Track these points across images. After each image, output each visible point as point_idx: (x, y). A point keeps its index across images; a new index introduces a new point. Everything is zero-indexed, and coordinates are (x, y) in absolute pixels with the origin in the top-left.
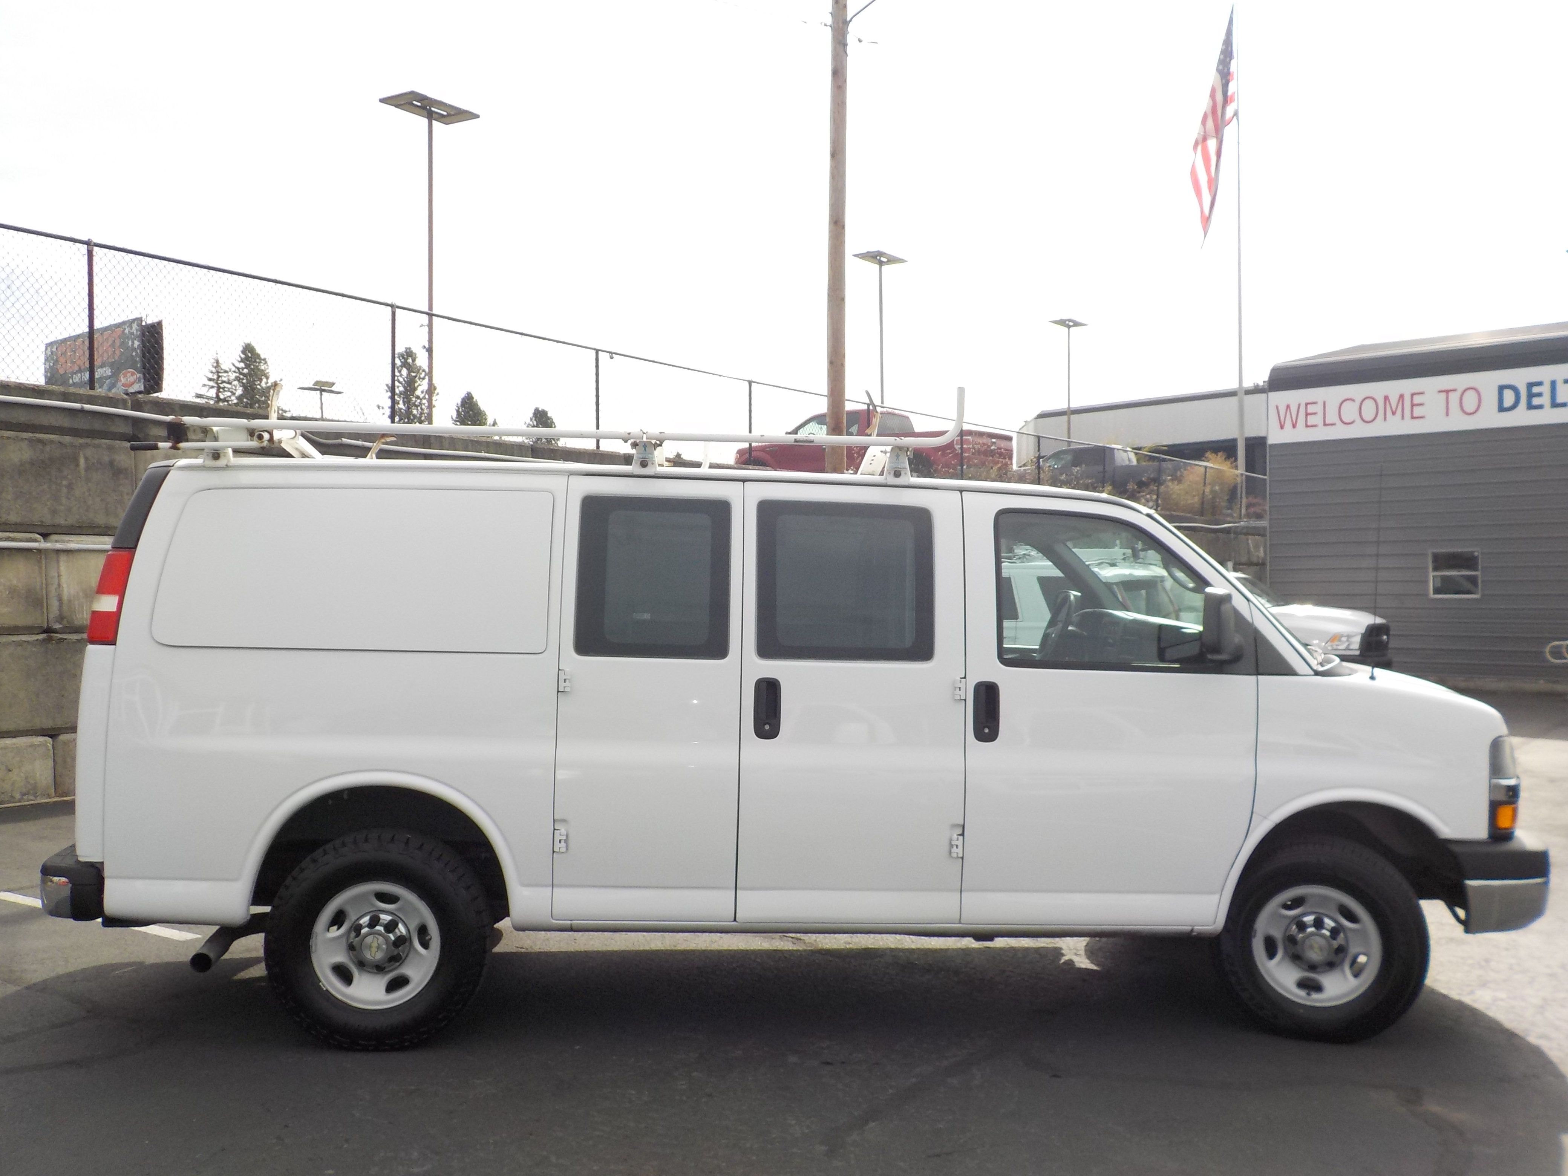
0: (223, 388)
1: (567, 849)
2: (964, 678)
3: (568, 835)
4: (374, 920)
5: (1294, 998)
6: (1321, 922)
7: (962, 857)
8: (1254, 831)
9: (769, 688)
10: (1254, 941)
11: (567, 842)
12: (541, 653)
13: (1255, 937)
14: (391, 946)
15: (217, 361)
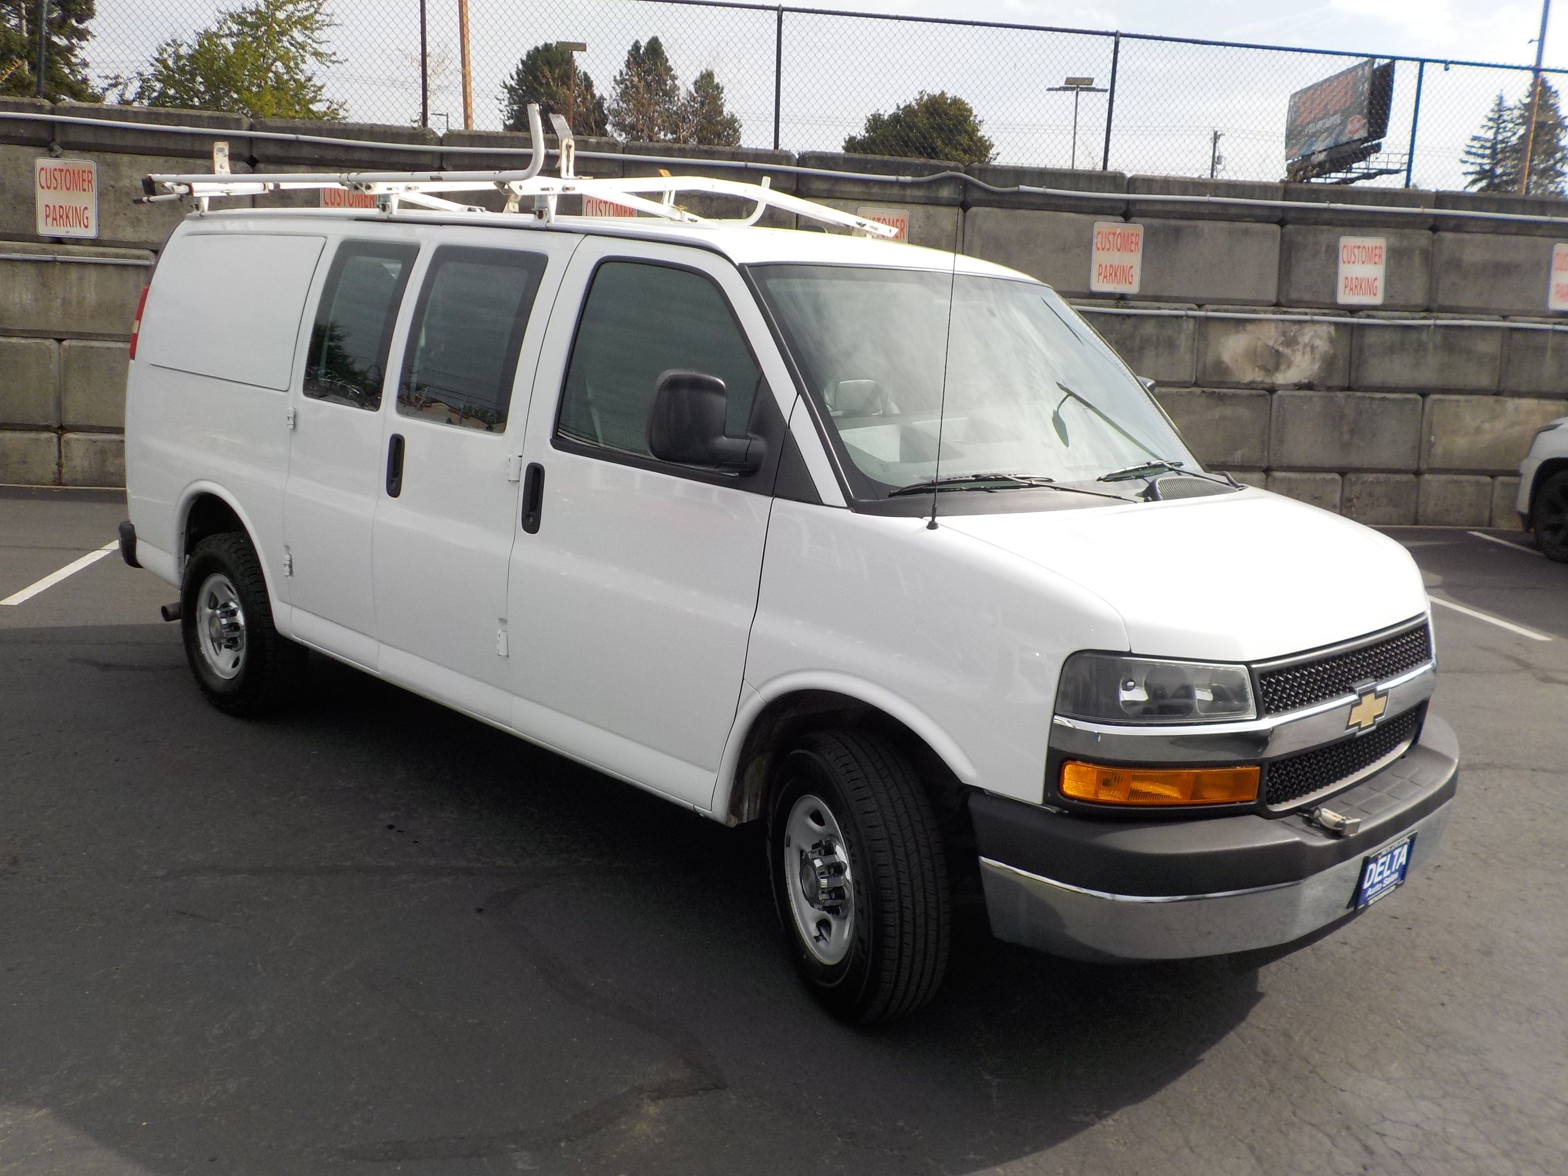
0: (1504, 128)
1: (291, 573)
2: (521, 456)
3: (291, 561)
4: (226, 605)
5: (806, 937)
6: (830, 851)
7: (508, 656)
8: (744, 703)
9: (397, 444)
10: (787, 850)
11: (291, 567)
12: (286, 391)
13: (788, 846)
14: (224, 629)
15: (1501, 99)
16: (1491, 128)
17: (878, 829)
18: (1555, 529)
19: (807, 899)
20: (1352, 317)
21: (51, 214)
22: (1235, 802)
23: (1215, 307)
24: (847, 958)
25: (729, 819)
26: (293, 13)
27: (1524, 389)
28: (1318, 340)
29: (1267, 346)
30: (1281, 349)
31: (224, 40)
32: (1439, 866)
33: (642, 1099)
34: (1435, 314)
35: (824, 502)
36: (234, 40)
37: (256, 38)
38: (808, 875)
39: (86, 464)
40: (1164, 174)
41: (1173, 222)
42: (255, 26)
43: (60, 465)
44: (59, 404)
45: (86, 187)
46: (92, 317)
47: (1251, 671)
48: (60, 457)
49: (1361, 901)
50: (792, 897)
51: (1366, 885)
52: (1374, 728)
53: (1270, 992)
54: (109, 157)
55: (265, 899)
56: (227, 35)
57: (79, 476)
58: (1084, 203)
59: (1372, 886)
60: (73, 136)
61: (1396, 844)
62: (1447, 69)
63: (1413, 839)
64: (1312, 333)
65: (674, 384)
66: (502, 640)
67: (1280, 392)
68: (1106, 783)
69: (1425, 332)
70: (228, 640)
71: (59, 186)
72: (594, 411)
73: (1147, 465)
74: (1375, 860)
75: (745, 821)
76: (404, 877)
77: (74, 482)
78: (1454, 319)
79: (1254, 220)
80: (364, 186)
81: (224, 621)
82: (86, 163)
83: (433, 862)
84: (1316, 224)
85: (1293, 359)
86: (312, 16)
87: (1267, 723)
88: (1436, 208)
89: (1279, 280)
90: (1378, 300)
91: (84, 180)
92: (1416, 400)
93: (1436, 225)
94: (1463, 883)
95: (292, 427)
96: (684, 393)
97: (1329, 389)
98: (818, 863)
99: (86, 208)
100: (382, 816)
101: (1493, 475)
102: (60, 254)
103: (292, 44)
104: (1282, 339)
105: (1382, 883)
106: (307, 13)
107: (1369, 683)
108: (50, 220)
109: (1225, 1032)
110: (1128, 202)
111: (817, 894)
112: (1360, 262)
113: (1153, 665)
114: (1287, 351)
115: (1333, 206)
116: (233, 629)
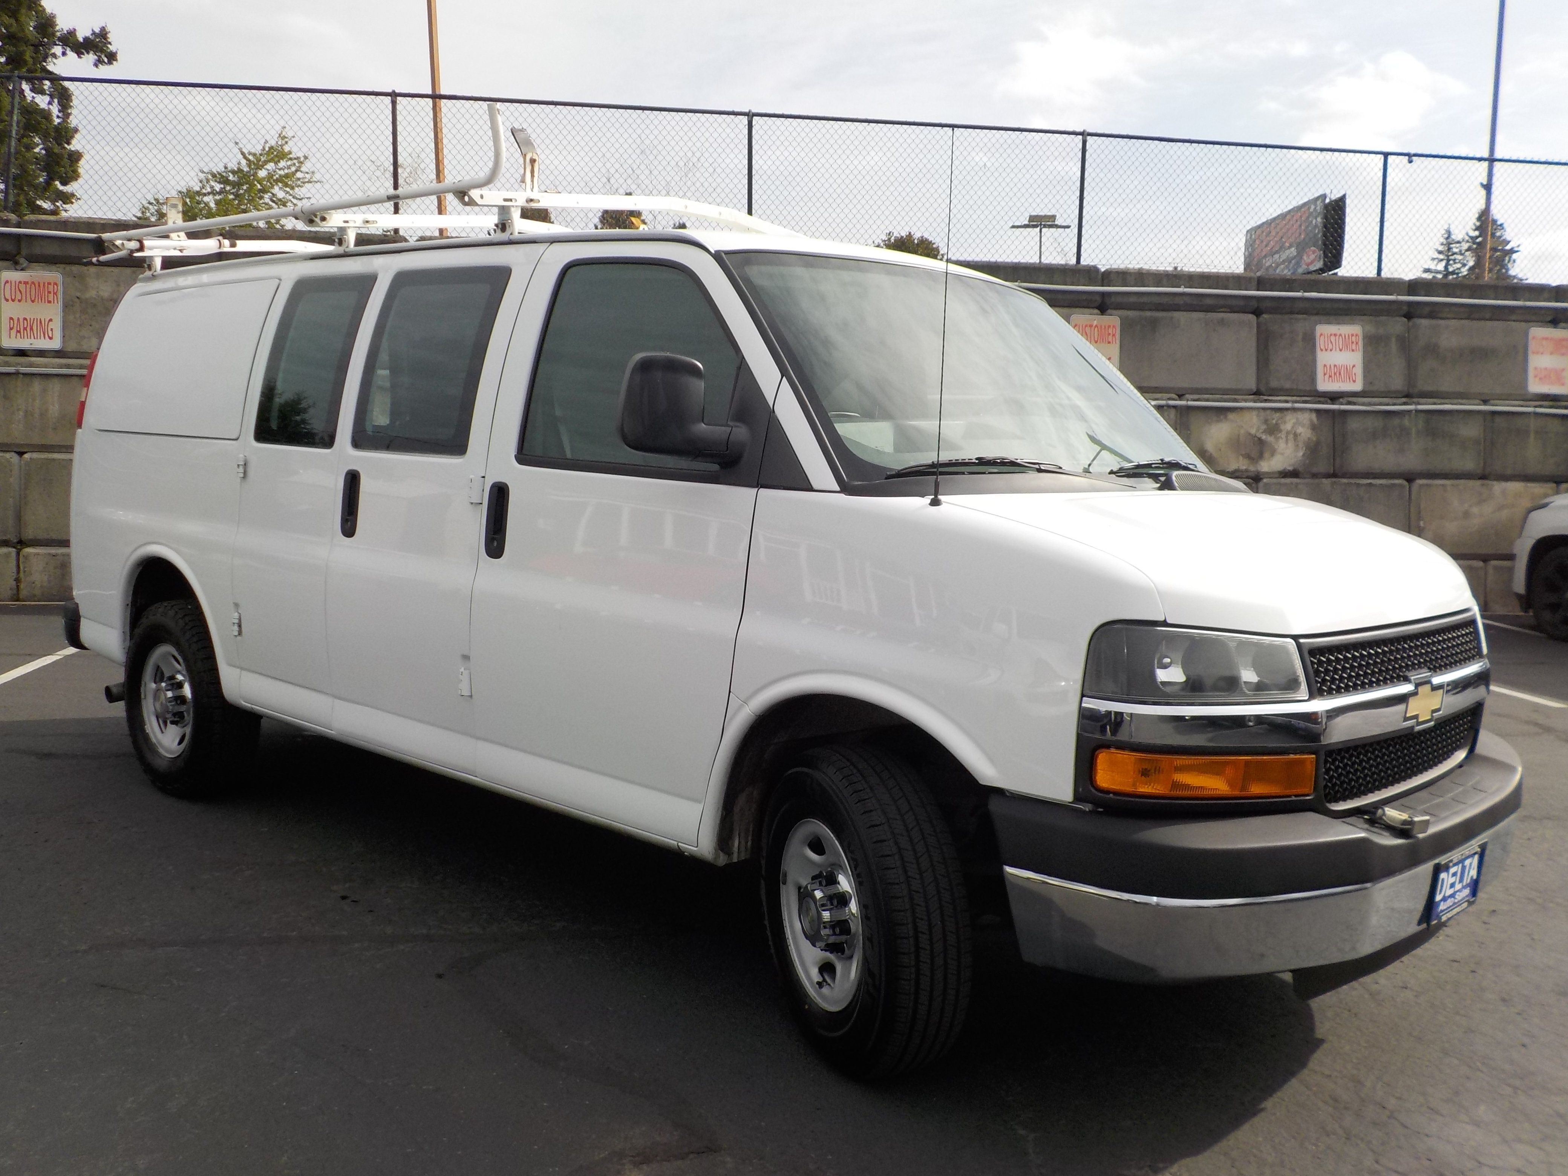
0: (1454, 260)
1: (240, 633)
2: (484, 477)
3: (240, 619)
4: (172, 678)
5: (808, 984)
6: (832, 880)
7: (471, 696)
8: (731, 719)
9: (353, 480)
10: (783, 889)
11: (240, 626)
12: (236, 439)
13: (784, 883)
14: (170, 702)
15: (1449, 233)
16: (1442, 260)
17: (886, 843)
18: (1554, 607)
19: (807, 937)
20: (1333, 404)
21: (15, 328)
22: (1289, 796)
23: (1196, 397)
24: (854, 1003)
25: (717, 857)
26: (274, 172)
27: (1509, 472)
28: (1300, 428)
29: (1250, 434)
30: (1264, 437)
31: (206, 199)
32: (1494, 911)
33: (623, 1164)
34: (1415, 400)
35: (815, 487)
36: (218, 197)
37: (237, 196)
38: (808, 909)
39: (45, 578)
40: (1137, 267)
41: (1148, 314)
42: (237, 185)
43: (18, 580)
44: (19, 518)
45: (51, 298)
46: (55, 429)
47: (1299, 646)
48: (18, 572)
49: (1434, 917)
50: (790, 941)
51: (1438, 898)
52: (1432, 723)
53: (1330, 1038)
54: (75, 269)
55: (199, 970)
56: (209, 194)
57: (37, 592)
58: (1060, 296)
59: (1445, 899)
60: (37, 250)
61: (1467, 853)
62: (1410, 162)
63: (1483, 847)
64: (1294, 421)
65: (645, 366)
66: (465, 679)
67: (1265, 480)
68: (1145, 773)
69: (1407, 417)
70: (174, 715)
71: (24, 298)
72: (563, 429)
73: (1160, 462)
74: (1446, 868)
75: (735, 860)
76: (357, 945)
77: (32, 598)
78: (1435, 404)
79: (1229, 310)
80: (318, 217)
81: (170, 694)
82: (52, 276)
83: (389, 930)
84: (1292, 313)
85: (1276, 447)
86: (294, 173)
87: (1320, 705)
88: (1409, 295)
89: (1258, 369)
90: (1358, 387)
91: (49, 292)
92: (1401, 485)
93: (1410, 312)
94: (1523, 926)
95: (242, 475)
96: (658, 375)
97: (1315, 476)
98: (818, 894)
99: (51, 320)
100: (335, 888)
101: (1485, 559)
102: (23, 366)
103: (273, 201)
104: (1264, 427)
105: (1454, 897)
106: (289, 171)
107: (1424, 674)
108: (13, 332)
109: (1285, 1081)
110: (1103, 294)
111: (818, 931)
112: (1338, 349)
113: (1191, 637)
114: (1270, 439)
115: (1307, 294)
116: (179, 702)
